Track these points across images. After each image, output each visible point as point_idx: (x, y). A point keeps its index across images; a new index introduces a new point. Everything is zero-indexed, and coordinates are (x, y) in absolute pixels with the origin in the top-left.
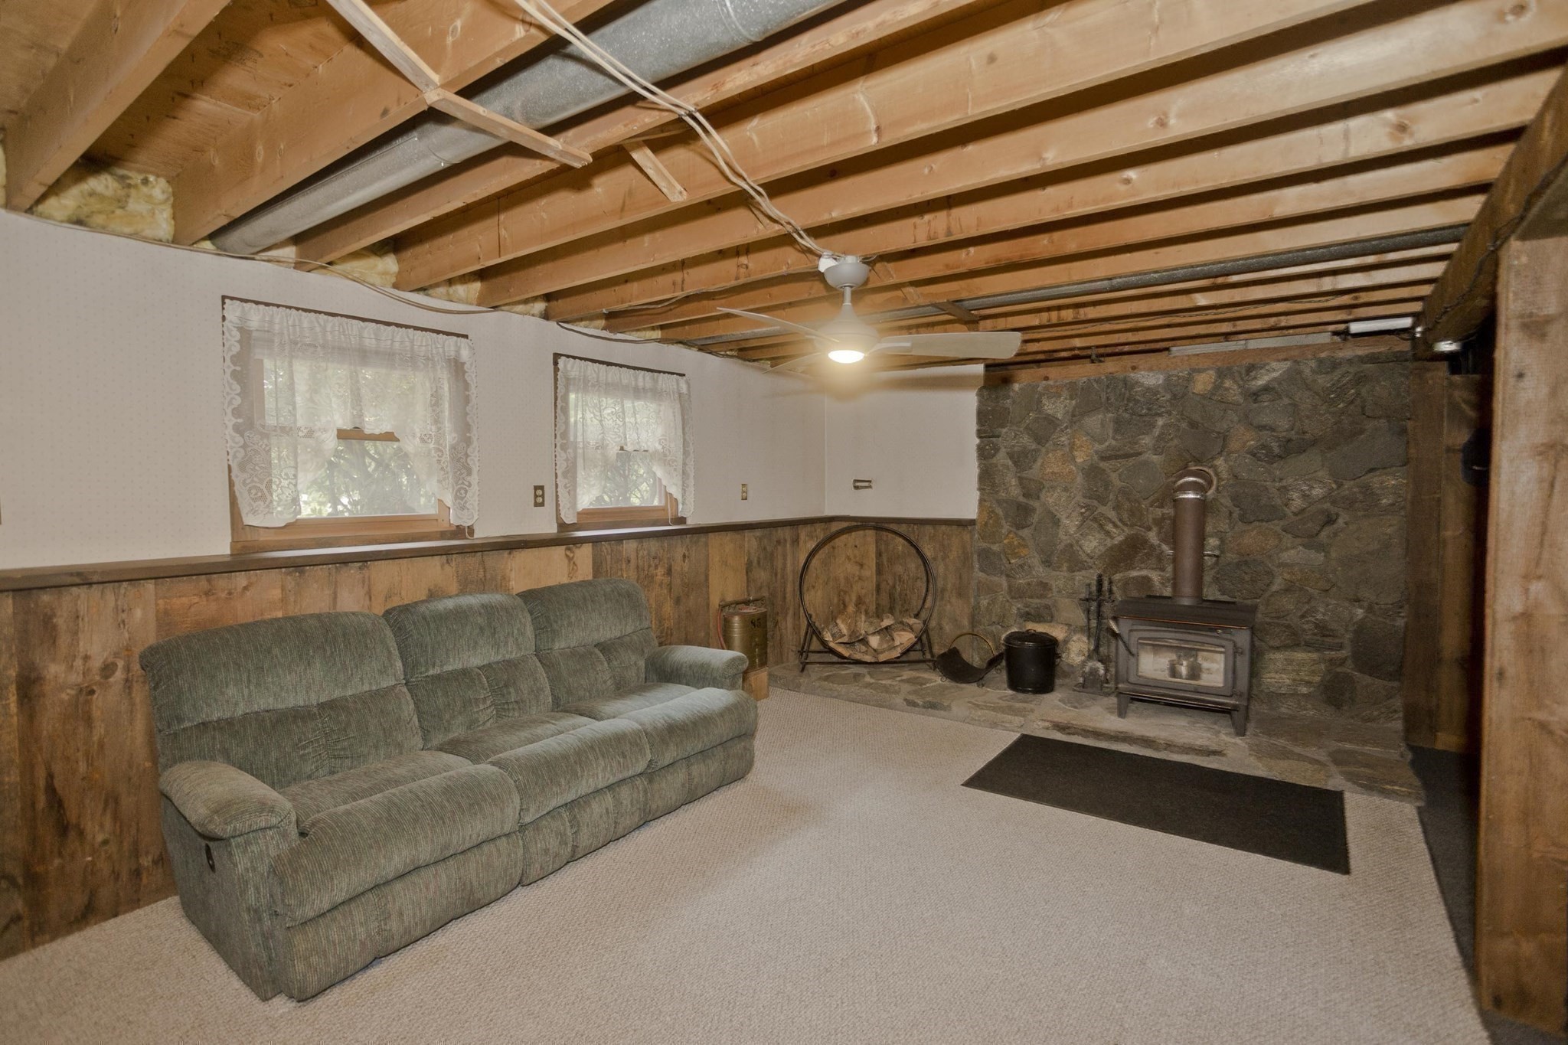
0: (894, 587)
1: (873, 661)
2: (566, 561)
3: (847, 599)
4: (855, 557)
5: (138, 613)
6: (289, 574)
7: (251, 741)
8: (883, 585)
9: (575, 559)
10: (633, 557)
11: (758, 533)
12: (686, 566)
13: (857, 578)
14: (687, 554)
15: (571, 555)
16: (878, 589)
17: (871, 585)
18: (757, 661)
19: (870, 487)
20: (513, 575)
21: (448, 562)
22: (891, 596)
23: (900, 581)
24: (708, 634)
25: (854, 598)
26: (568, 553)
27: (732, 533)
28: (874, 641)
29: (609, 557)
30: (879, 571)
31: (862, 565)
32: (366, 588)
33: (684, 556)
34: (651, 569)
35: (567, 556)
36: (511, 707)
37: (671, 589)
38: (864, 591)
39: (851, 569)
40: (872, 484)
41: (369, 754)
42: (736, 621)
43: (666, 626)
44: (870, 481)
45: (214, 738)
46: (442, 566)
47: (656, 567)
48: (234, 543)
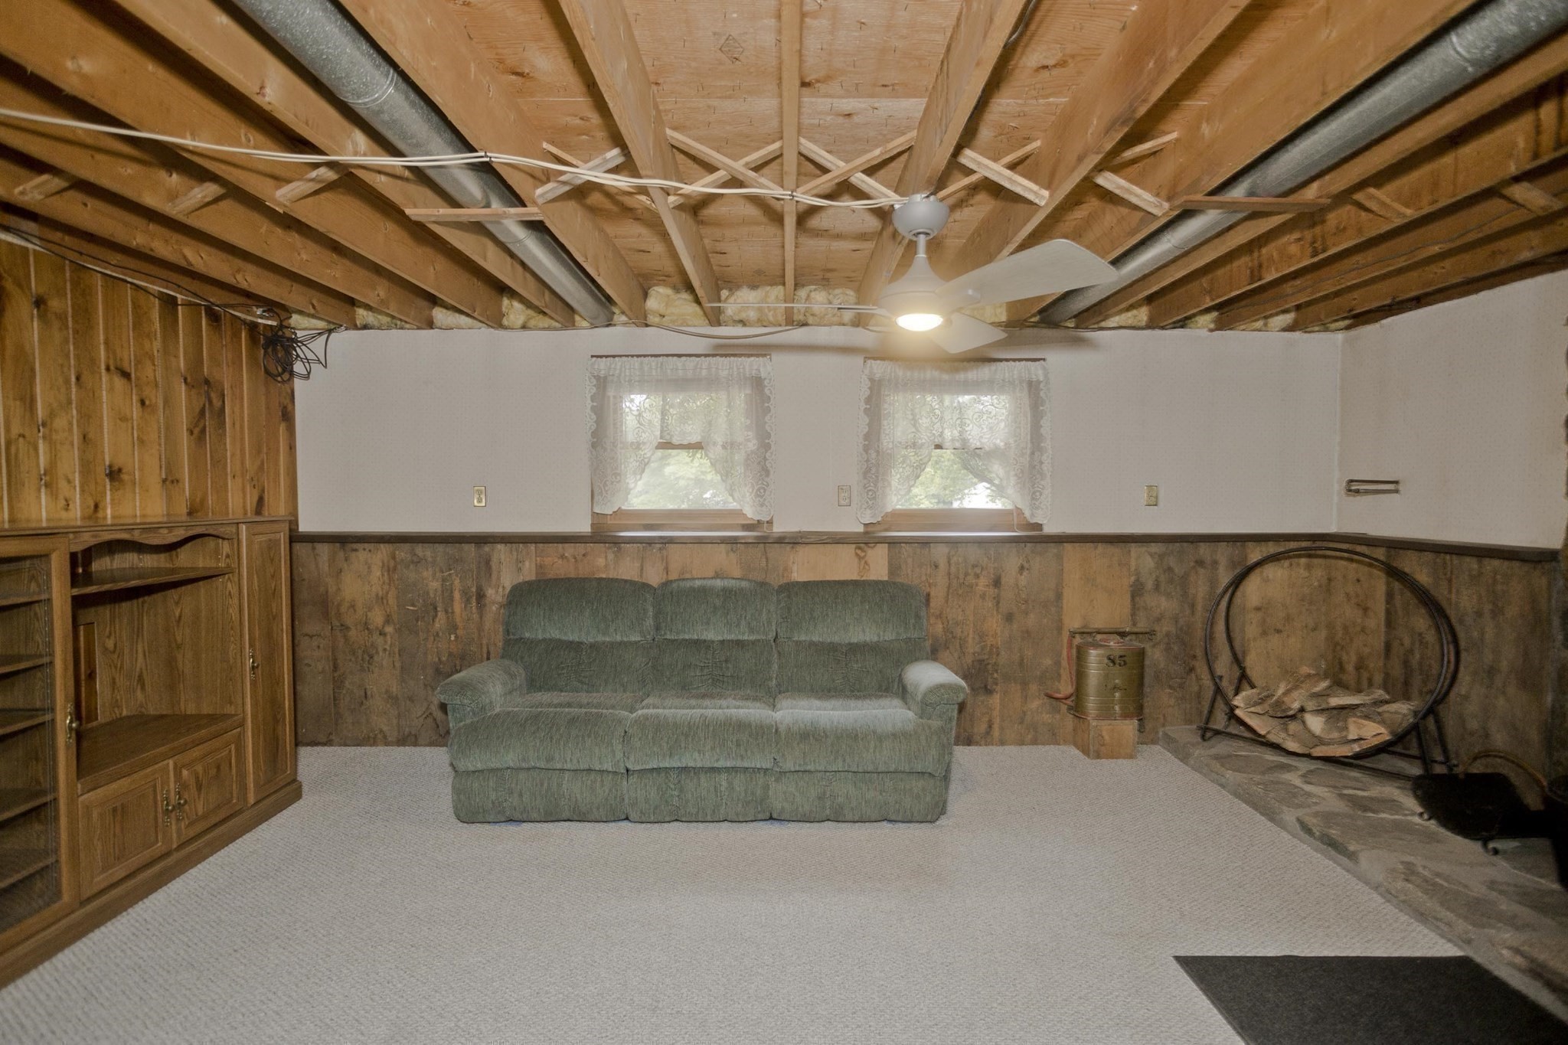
0: (1411, 651)
1: (1299, 751)
2: (856, 560)
3: (1345, 658)
4: (1357, 596)
5: (527, 564)
6: (609, 548)
7: (536, 656)
8: (1396, 644)
9: (866, 558)
10: (943, 563)
11: (1155, 548)
12: (1023, 580)
13: (1358, 629)
14: (1026, 565)
15: (862, 554)
16: (1388, 647)
17: (1378, 643)
18: (1117, 708)
19: (1397, 491)
20: (795, 568)
21: (732, 550)
22: (1406, 663)
23: (1421, 643)
24: (1058, 664)
25: (1354, 658)
26: (859, 552)
27: (1104, 545)
28: (1316, 723)
29: (910, 560)
30: (1389, 623)
31: (1366, 610)
32: (664, 564)
33: (1022, 568)
34: (969, 578)
35: (857, 555)
36: (725, 679)
37: (998, 603)
38: (1367, 650)
39: (1350, 613)
40: (1401, 487)
41: (600, 685)
42: (1094, 656)
43: (989, 643)
44: (1396, 482)
45: (520, 648)
46: (727, 553)
47: (977, 576)
48: (592, 525)
